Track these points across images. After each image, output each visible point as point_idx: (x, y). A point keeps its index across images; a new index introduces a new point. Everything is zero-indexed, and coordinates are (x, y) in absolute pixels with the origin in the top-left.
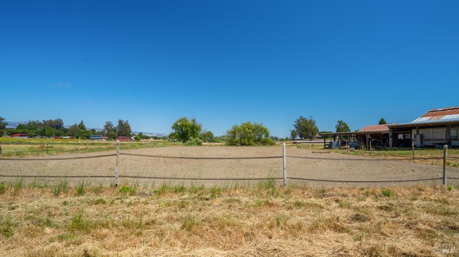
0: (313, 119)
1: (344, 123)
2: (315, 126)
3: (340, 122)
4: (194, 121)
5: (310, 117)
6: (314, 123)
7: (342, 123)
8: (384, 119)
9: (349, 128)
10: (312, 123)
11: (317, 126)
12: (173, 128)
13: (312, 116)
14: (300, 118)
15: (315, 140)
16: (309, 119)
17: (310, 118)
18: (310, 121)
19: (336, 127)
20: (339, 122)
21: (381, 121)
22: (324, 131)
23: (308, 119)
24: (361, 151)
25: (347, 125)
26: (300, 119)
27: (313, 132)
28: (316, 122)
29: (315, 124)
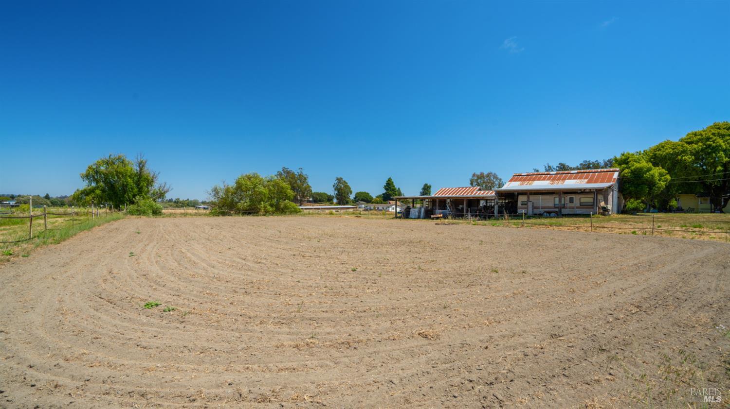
0: (304, 173)
1: (344, 181)
2: (308, 184)
3: (339, 180)
4: (141, 165)
5: (300, 169)
6: (305, 179)
7: (341, 181)
8: (391, 178)
9: (350, 188)
10: (303, 178)
11: (310, 184)
12: (87, 176)
13: (301, 169)
14: (283, 170)
15: (306, 206)
16: (298, 173)
17: (299, 171)
18: (300, 175)
19: (334, 186)
20: (337, 179)
21: (389, 180)
22: (318, 191)
23: (296, 173)
24: (504, 221)
25: (348, 184)
26: (282, 172)
27: (304, 193)
28: (309, 177)
29: (307, 181)
